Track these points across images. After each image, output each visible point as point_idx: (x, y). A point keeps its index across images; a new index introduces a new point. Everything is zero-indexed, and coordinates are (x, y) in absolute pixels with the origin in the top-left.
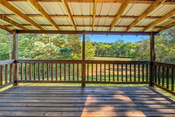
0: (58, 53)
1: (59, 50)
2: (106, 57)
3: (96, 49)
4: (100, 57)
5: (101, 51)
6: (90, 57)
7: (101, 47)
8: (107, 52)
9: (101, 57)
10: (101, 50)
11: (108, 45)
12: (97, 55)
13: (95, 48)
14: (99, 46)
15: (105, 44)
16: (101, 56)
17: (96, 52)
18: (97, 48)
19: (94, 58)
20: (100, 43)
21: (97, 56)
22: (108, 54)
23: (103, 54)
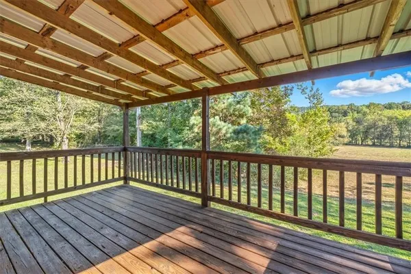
0: (228, 135)
1: (231, 130)
2: (391, 146)
3: (355, 124)
4: (367, 148)
5: (373, 130)
6: (320, 146)
7: (370, 118)
8: (397, 133)
9: (373, 148)
10: (374, 126)
11: (403, 111)
12: (356, 140)
13: (351, 122)
14: (365, 114)
15: (389, 107)
16: (374, 145)
17: (353, 134)
18: (358, 122)
19: (334, 149)
20: (368, 107)
21: (356, 145)
22: (401, 138)
23: (380, 137)
